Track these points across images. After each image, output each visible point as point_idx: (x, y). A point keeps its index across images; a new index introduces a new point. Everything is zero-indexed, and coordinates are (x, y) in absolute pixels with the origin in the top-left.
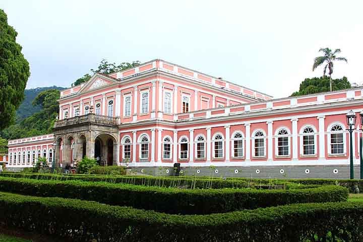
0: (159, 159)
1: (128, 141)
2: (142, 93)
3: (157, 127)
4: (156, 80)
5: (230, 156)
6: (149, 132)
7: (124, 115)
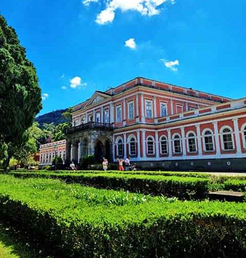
0: (144, 154)
1: (120, 141)
2: (128, 104)
3: (141, 130)
4: (138, 93)
5: (203, 151)
6: (135, 134)
7: (117, 122)
